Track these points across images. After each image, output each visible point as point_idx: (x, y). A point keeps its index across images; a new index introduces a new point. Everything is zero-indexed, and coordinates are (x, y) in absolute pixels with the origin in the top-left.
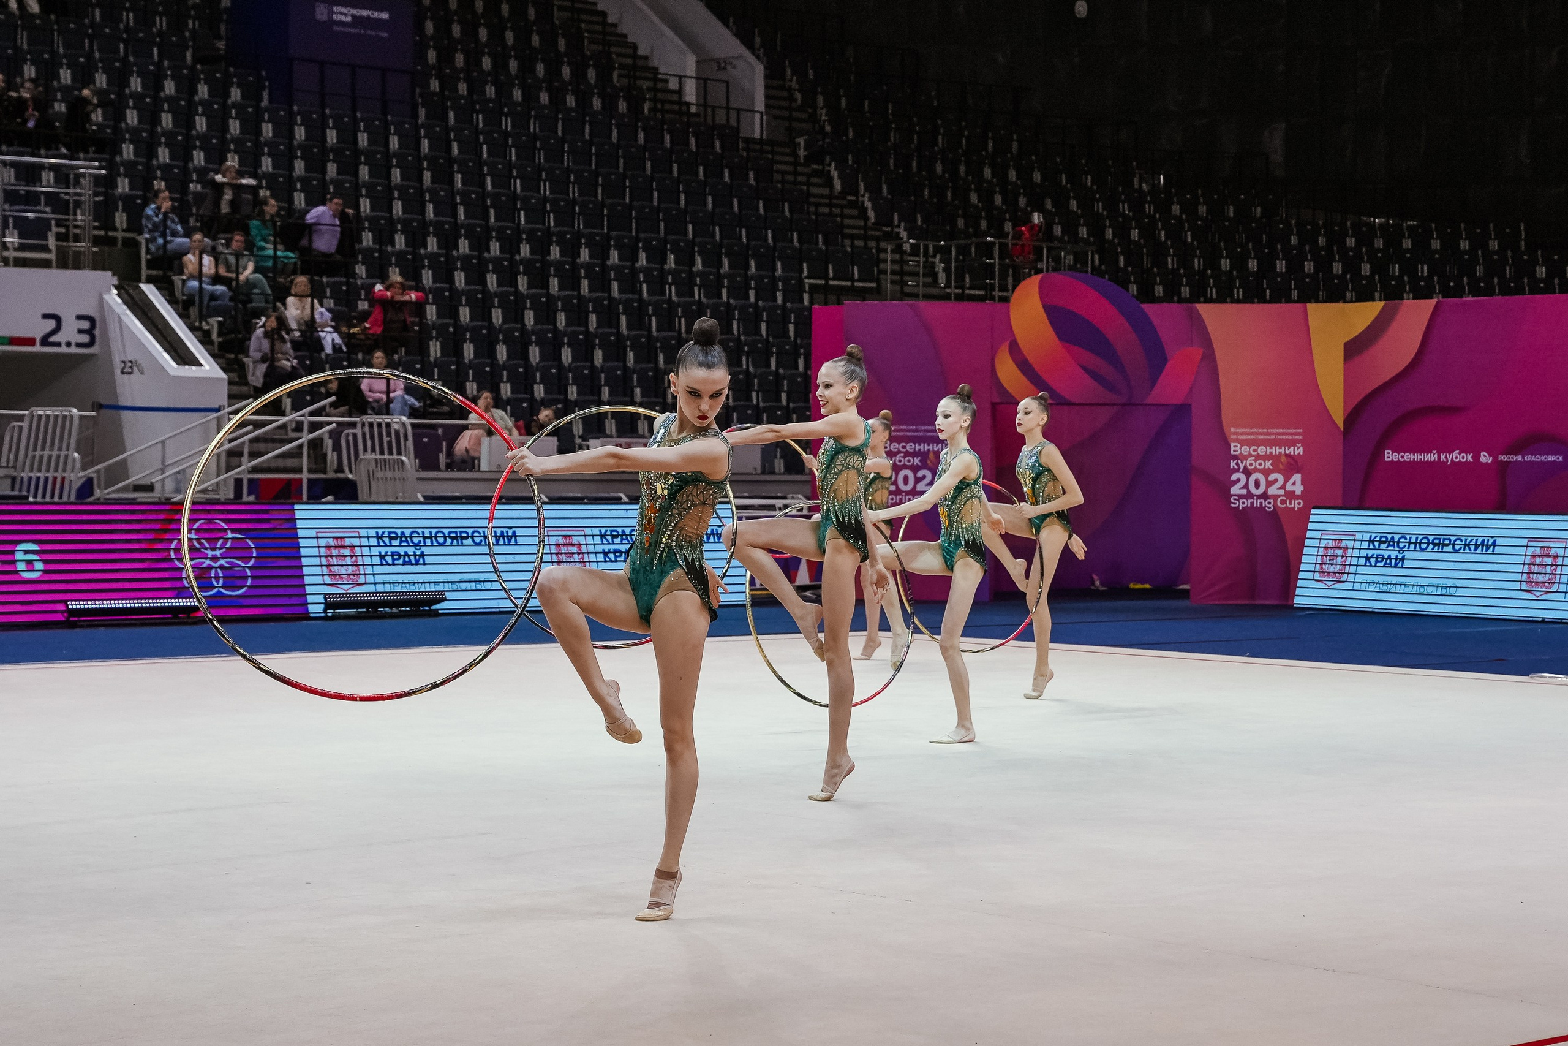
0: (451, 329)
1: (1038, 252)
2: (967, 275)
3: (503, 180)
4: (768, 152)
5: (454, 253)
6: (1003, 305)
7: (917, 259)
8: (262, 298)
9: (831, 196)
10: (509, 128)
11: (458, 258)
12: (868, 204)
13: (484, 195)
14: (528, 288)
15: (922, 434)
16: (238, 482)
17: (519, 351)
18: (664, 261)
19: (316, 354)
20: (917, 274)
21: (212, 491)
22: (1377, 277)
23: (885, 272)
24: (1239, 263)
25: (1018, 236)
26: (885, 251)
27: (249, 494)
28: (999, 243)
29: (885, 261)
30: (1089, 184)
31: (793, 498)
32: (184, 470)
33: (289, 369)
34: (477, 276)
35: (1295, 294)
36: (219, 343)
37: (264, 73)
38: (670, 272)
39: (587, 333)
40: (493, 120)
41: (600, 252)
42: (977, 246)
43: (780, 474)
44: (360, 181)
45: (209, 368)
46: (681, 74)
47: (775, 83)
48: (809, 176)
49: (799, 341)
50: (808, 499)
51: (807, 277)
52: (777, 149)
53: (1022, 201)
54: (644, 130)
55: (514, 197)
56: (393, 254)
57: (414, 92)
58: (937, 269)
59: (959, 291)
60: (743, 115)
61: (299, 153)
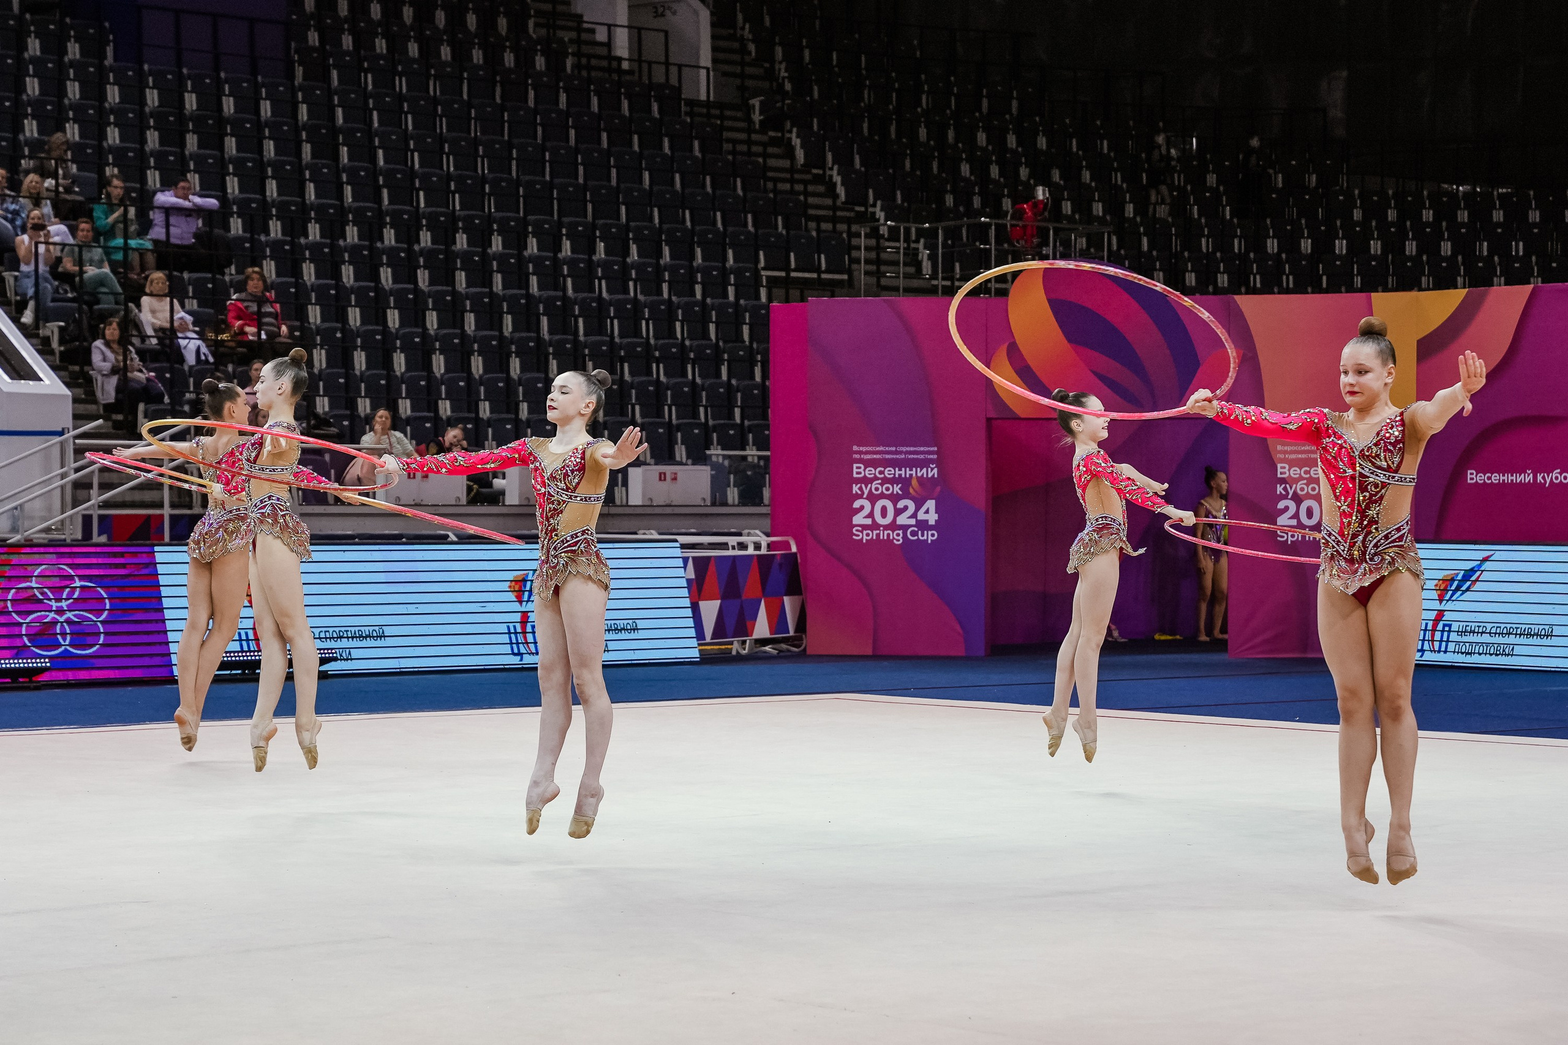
0: (339, 335)
1: (1043, 234)
2: (957, 265)
3: (398, 154)
4: (717, 117)
5: (341, 242)
6: (1001, 299)
7: (897, 244)
8: (111, 298)
9: (792, 170)
10: (404, 90)
11: (346, 249)
12: (838, 179)
13: (374, 172)
14: (431, 284)
15: (903, 456)
16: (87, 520)
17: (420, 360)
18: (592, 250)
19: (177, 366)
20: (896, 263)
21: (56, 530)
22: (1460, 258)
23: (858, 261)
24: (1290, 244)
25: (1018, 215)
26: (859, 235)
27: (99, 535)
28: (997, 226)
29: (859, 248)
30: (1106, 151)
31: (749, 535)
32: (21, 505)
33: (145, 381)
34: (368, 270)
35: (1358, 281)
36: (61, 352)
37: (107, 24)
38: (600, 263)
39: (501, 338)
40: (385, 80)
41: (515, 241)
42: (969, 227)
43: (733, 505)
44: (226, 156)
45: (50, 383)
46: (610, 22)
47: (724, 32)
48: (765, 145)
49: (755, 345)
50: (768, 535)
51: (764, 269)
52: (728, 113)
53: (1024, 173)
54: (566, 91)
55: (412, 174)
56: (267, 244)
57: (289, 48)
58: (920, 255)
59: (948, 283)
60: (685, 70)
61: (152, 123)
